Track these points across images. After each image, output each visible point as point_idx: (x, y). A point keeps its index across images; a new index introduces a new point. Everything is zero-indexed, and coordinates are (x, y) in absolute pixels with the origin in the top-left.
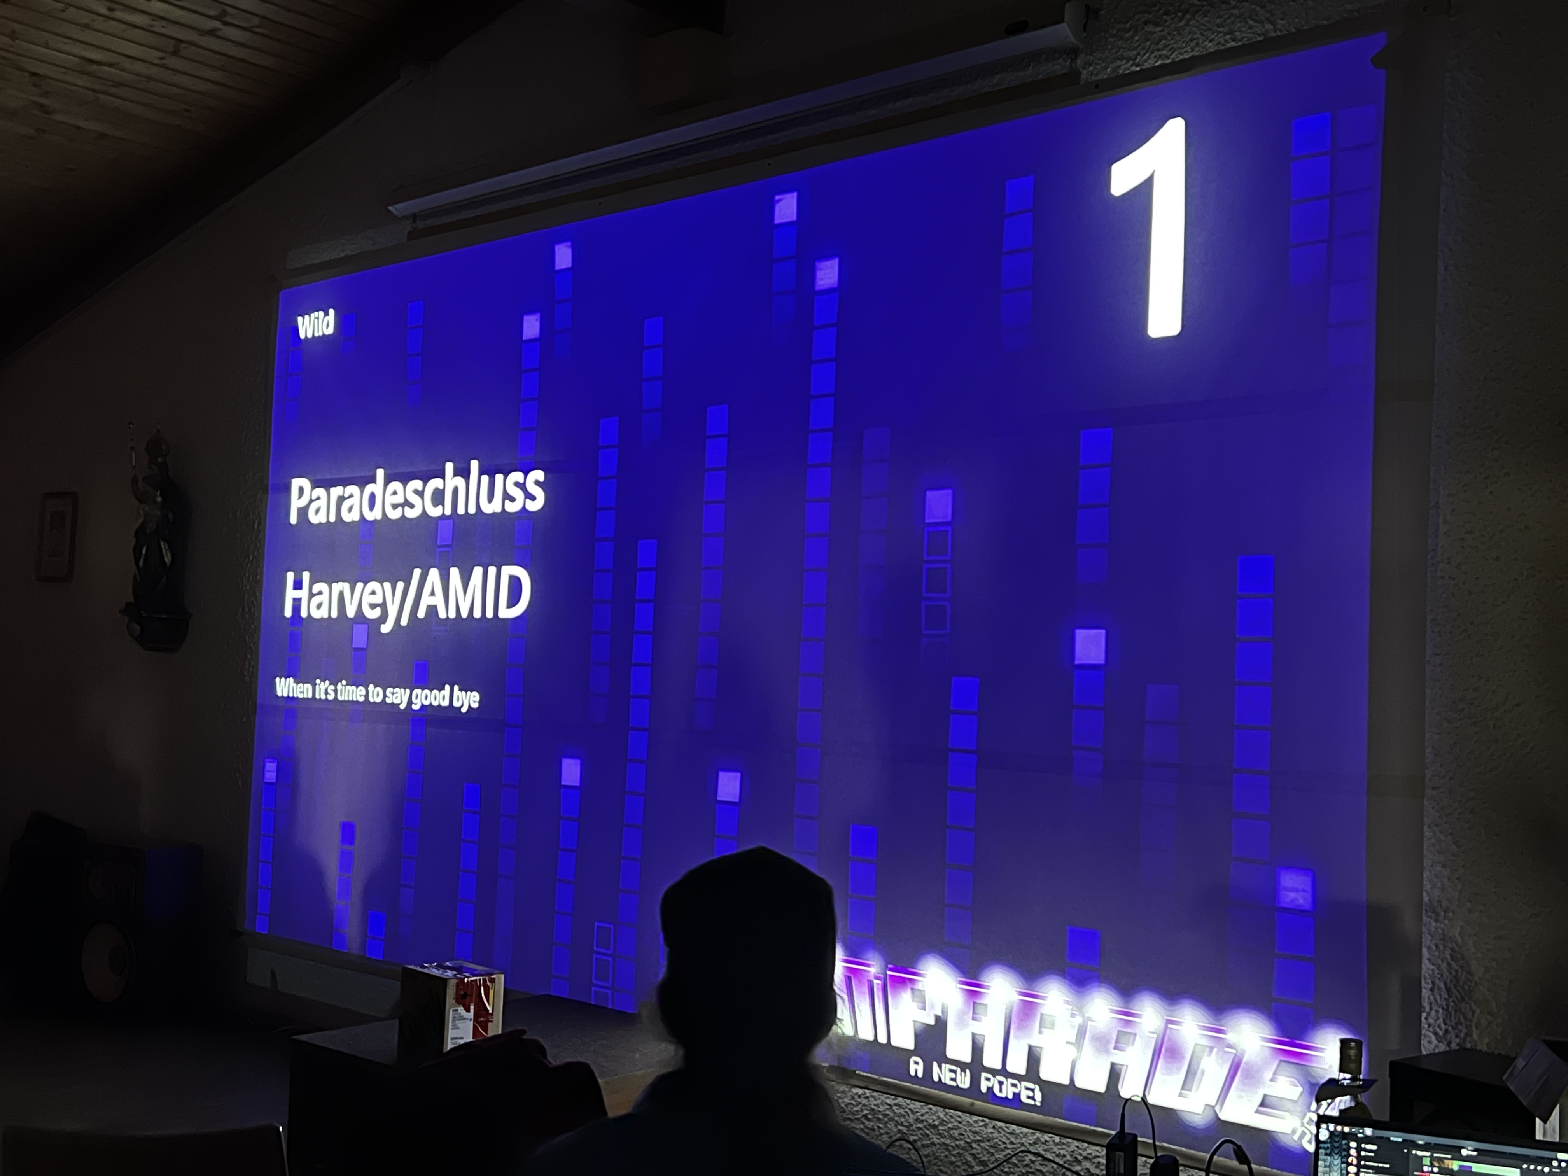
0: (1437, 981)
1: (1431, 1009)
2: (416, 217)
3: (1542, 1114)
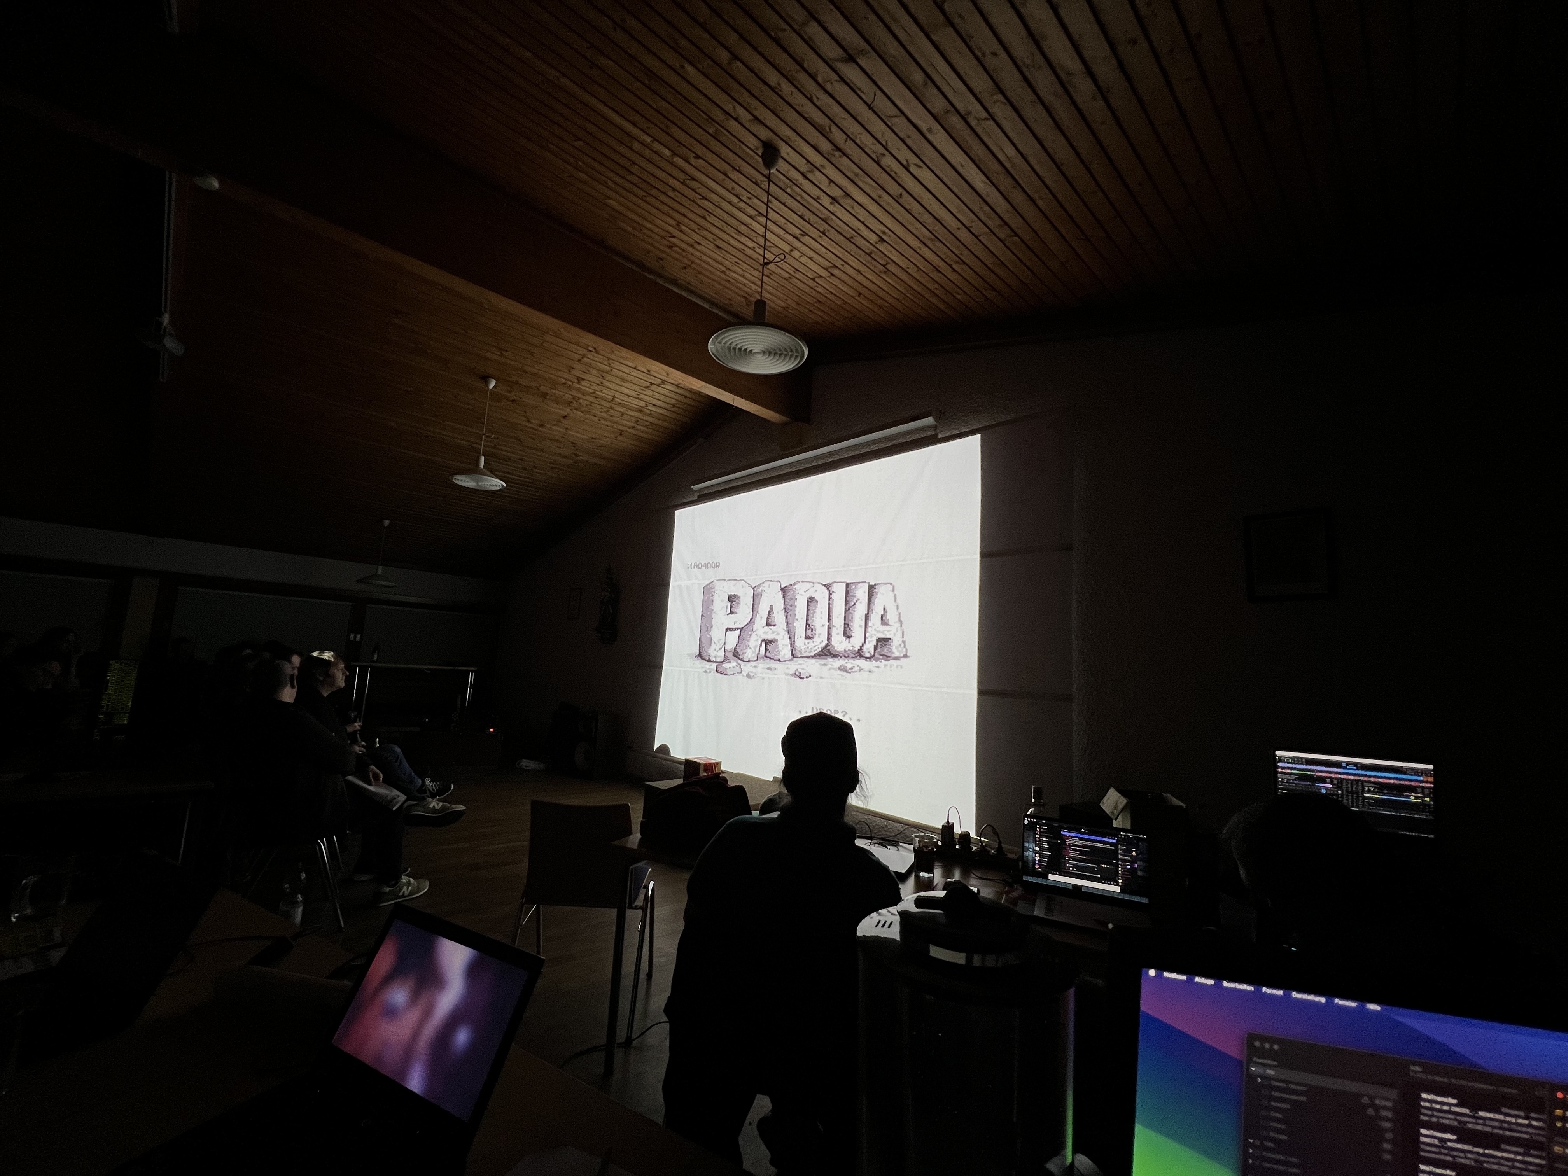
2: (701, 490)
3: (1115, 817)
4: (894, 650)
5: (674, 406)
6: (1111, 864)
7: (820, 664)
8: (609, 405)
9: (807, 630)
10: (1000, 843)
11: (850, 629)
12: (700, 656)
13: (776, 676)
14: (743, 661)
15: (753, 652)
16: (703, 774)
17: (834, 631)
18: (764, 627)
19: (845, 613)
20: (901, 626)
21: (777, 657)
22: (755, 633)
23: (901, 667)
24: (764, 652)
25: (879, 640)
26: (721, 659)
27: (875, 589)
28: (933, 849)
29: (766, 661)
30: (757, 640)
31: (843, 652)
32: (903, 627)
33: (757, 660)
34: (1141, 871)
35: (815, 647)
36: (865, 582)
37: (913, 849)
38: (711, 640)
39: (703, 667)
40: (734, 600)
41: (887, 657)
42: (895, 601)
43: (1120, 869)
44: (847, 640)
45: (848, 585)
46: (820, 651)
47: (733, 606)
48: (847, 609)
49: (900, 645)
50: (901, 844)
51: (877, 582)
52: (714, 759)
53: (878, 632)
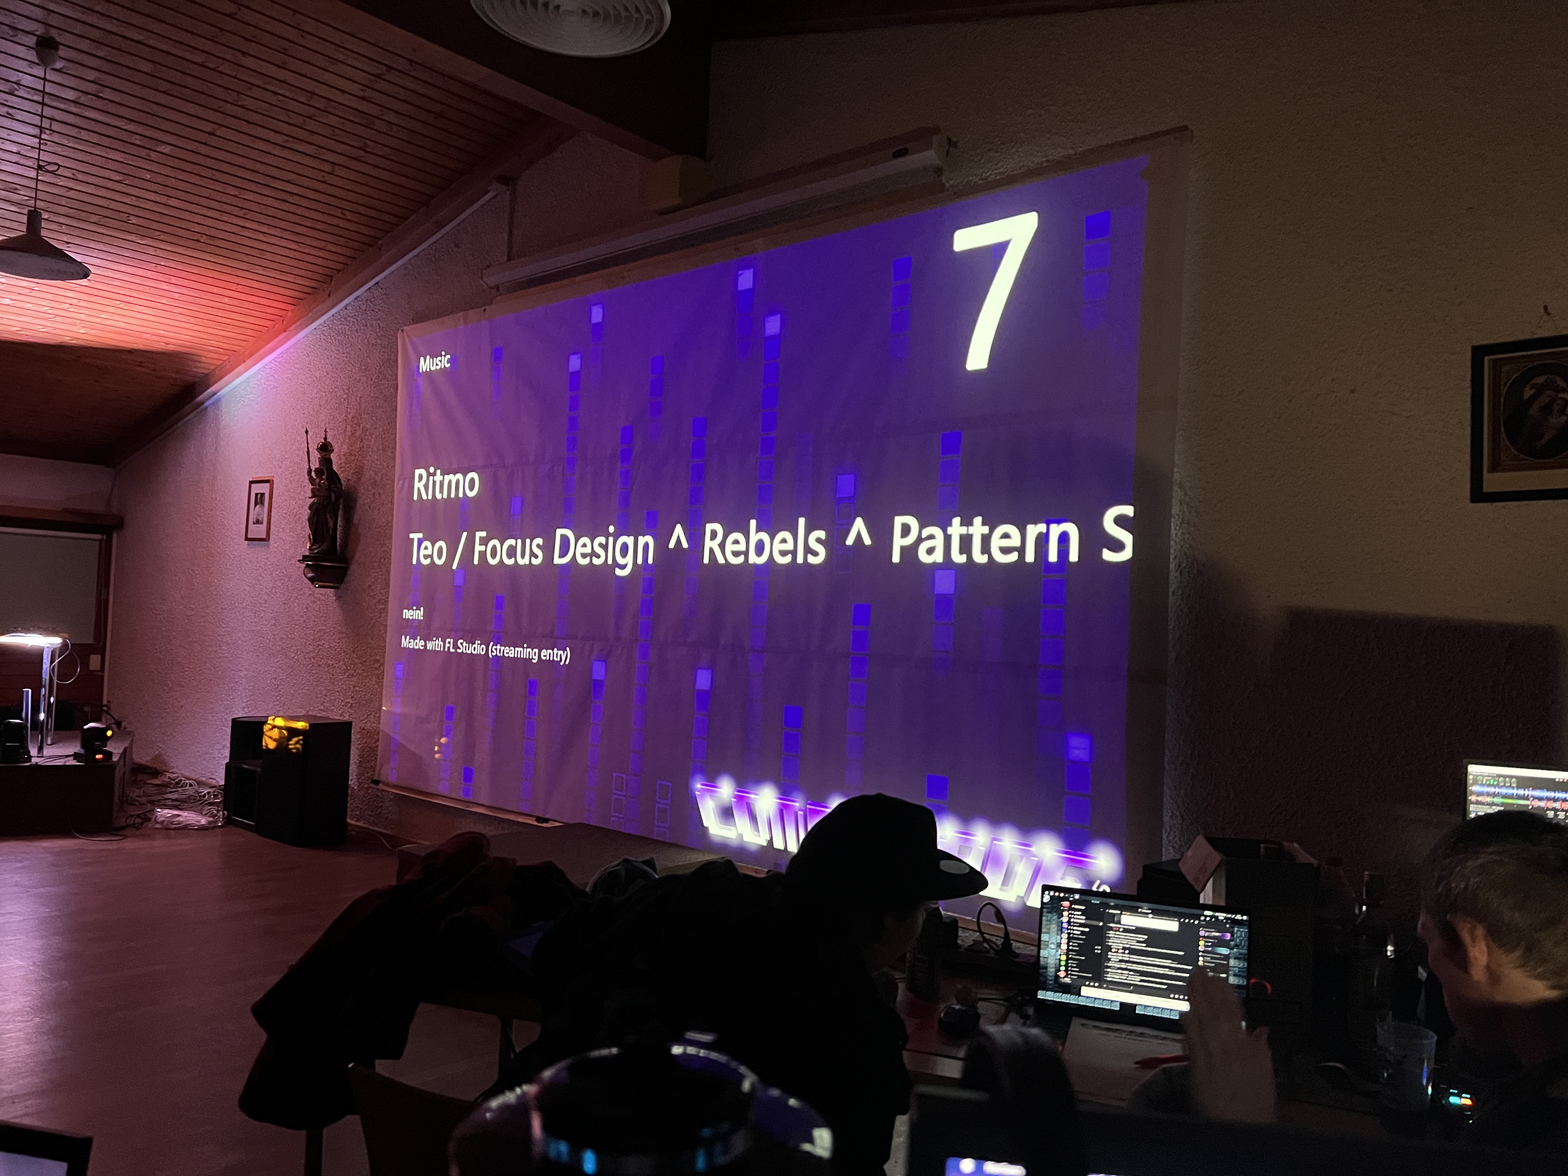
0: (1175, 812)
1: (1171, 830)
3: (1201, 887)
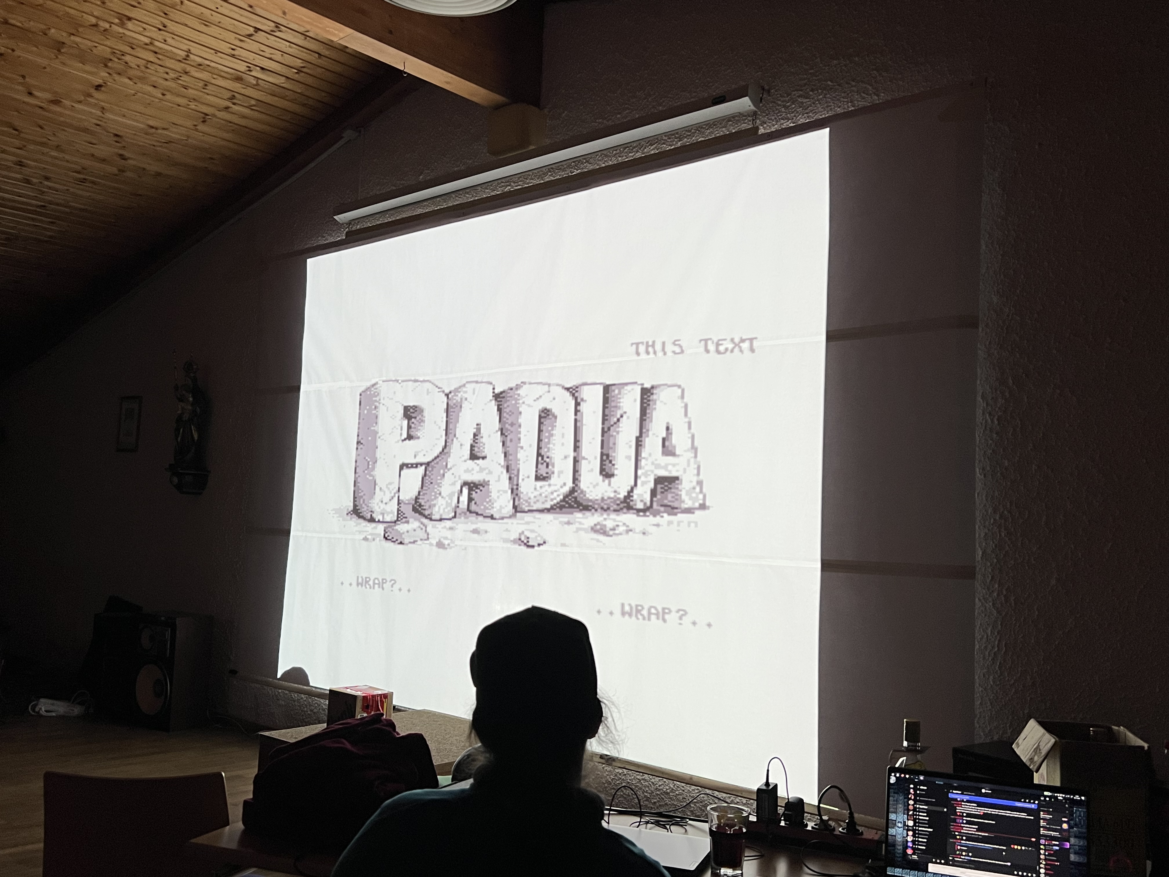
2: (350, 223)
3: (1035, 767)
4: (684, 496)
5: (299, 71)
6: (1029, 844)
7: (560, 522)
8: (179, 66)
9: (540, 466)
10: (851, 814)
11: (611, 462)
12: (356, 512)
13: (487, 544)
14: (431, 519)
15: (448, 504)
16: (361, 714)
17: (584, 466)
18: (465, 461)
19: (603, 436)
20: (696, 457)
21: (488, 512)
22: (451, 471)
23: (696, 526)
24: (466, 503)
25: (659, 480)
26: (391, 517)
27: (652, 394)
28: (741, 828)
29: (470, 518)
30: (454, 484)
31: (599, 502)
32: (699, 458)
33: (455, 517)
34: (1075, 853)
35: (552, 493)
36: (636, 383)
37: (708, 830)
38: (375, 484)
39: (360, 532)
40: (413, 415)
41: (672, 510)
42: (686, 414)
43: (1042, 852)
44: (607, 481)
45: (607, 389)
46: (561, 501)
47: (413, 426)
48: (606, 429)
49: (694, 488)
50: (690, 822)
51: (655, 383)
52: (380, 687)
53: (658, 466)
